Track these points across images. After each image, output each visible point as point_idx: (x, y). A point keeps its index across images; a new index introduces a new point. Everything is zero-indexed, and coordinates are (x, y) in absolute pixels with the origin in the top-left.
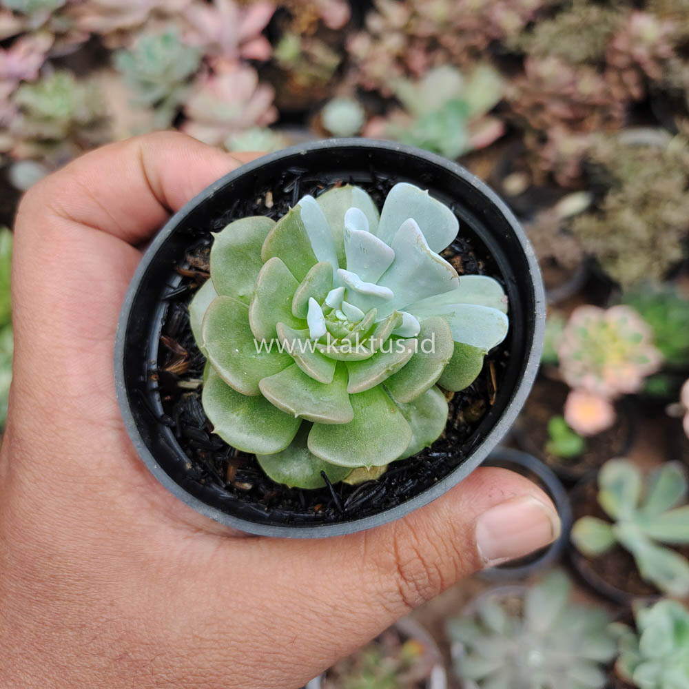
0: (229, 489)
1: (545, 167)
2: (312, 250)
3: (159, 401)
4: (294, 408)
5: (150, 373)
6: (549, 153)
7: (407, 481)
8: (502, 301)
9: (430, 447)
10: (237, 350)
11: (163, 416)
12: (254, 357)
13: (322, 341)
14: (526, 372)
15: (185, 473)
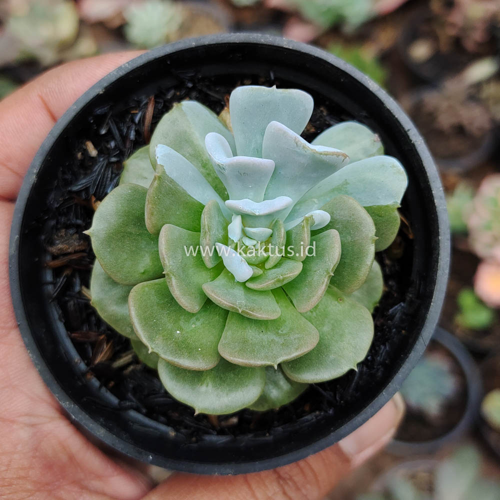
0: (221, 432)
1: (452, 32)
2: (189, 195)
3: (107, 392)
4: (268, 361)
5: (84, 374)
6: (456, 18)
7: (380, 348)
8: (375, 141)
9: (378, 305)
10: (178, 332)
11: (119, 404)
12: (193, 326)
13: (253, 279)
14: (435, 201)
15: (175, 443)
